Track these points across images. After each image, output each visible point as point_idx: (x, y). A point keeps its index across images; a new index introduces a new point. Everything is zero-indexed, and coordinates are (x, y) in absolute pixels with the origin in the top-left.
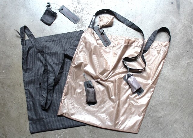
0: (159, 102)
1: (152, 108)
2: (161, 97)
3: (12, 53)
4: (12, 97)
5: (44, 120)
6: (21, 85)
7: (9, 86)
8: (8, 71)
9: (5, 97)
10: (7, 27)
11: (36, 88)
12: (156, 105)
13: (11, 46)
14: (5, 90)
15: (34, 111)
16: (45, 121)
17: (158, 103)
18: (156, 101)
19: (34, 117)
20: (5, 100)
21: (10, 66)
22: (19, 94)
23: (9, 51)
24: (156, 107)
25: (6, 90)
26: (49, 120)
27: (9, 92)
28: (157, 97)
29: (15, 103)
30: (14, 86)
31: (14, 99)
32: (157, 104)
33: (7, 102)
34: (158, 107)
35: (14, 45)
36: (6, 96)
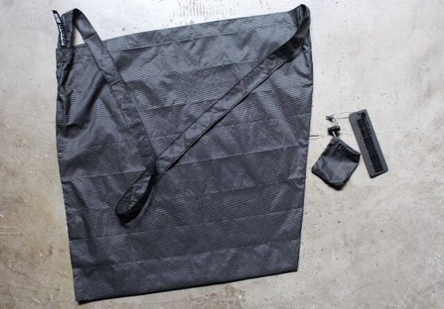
0: (437, 281)
1: (419, 298)
2: (440, 266)
3: (22, 164)
4: (27, 287)
5: (113, 266)
6: (51, 252)
7: (18, 255)
8: (14, 214)
9: (9, 286)
10: (4, 91)
11: (91, 178)
12: (428, 289)
13: (18, 143)
14: (9, 266)
15: (86, 241)
16: (118, 269)
17: (433, 283)
18: (426, 277)
19: (87, 258)
20: (10, 295)
21: (19, 201)
22: (48, 277)
23: (13, 157)
24: (428, 293)
25: (13, 266)
26: (126, 266)
27: (19, 273)
28: (430, 264)
29: (39, 302)
30: (32, 256)
31: (36, 292)
32: (432, 286)
33: (16, 299)
34: (433, 294)
35: (25, 141)
36: (13, 283)
